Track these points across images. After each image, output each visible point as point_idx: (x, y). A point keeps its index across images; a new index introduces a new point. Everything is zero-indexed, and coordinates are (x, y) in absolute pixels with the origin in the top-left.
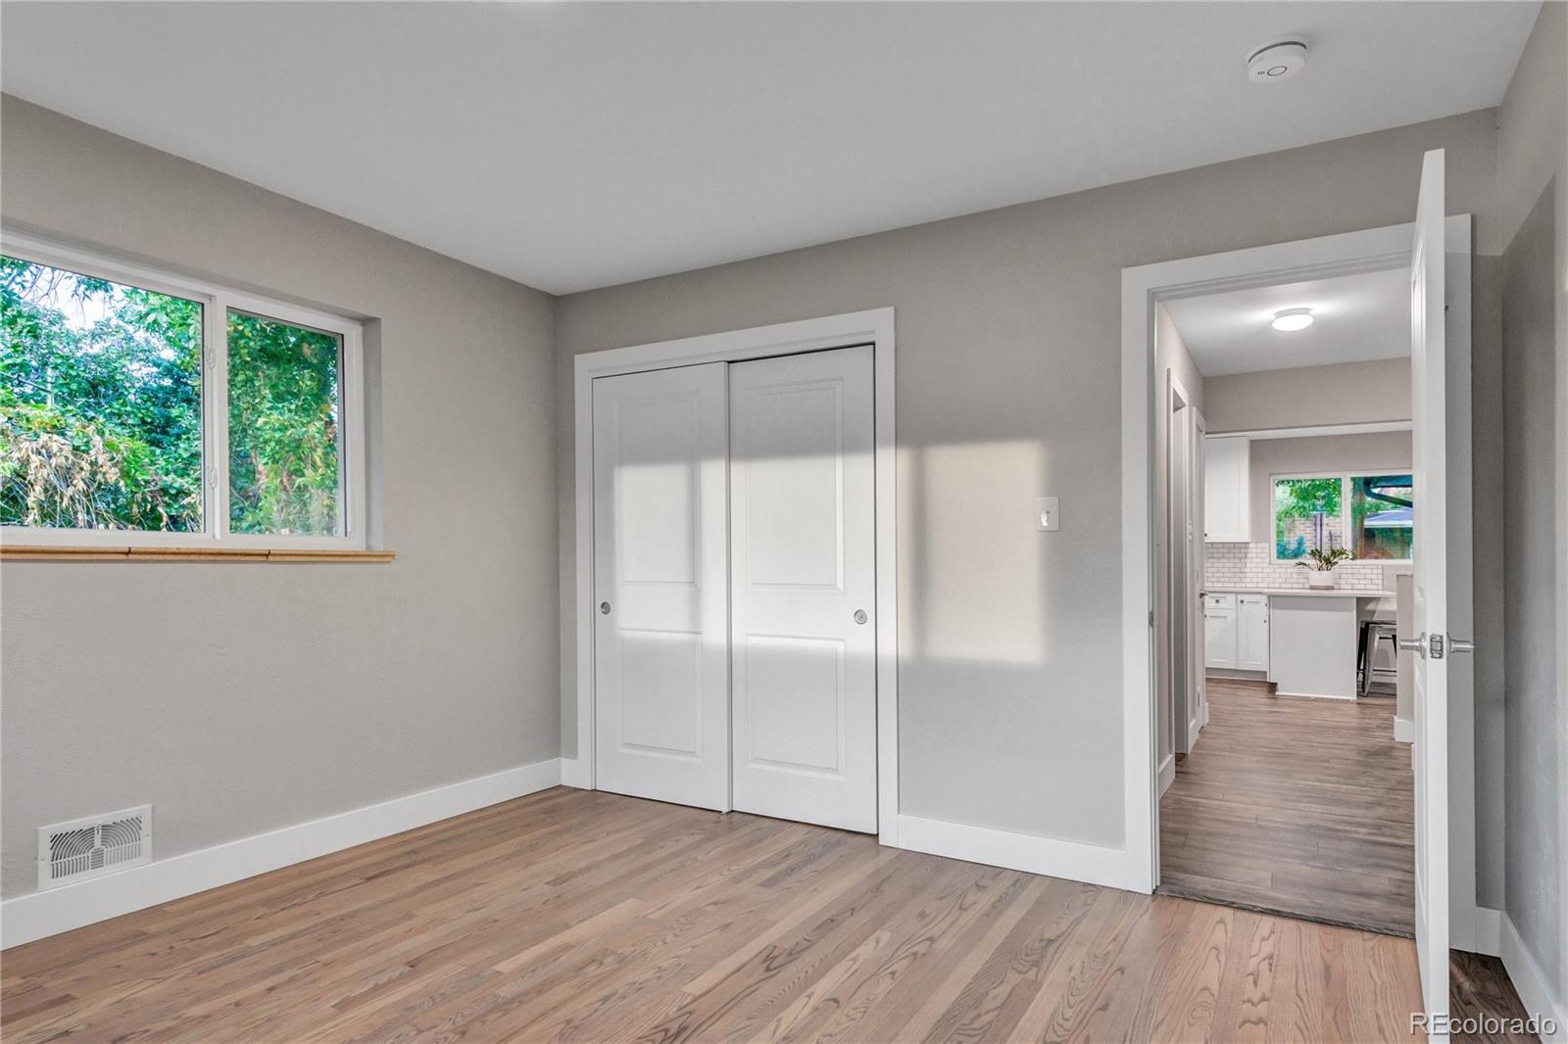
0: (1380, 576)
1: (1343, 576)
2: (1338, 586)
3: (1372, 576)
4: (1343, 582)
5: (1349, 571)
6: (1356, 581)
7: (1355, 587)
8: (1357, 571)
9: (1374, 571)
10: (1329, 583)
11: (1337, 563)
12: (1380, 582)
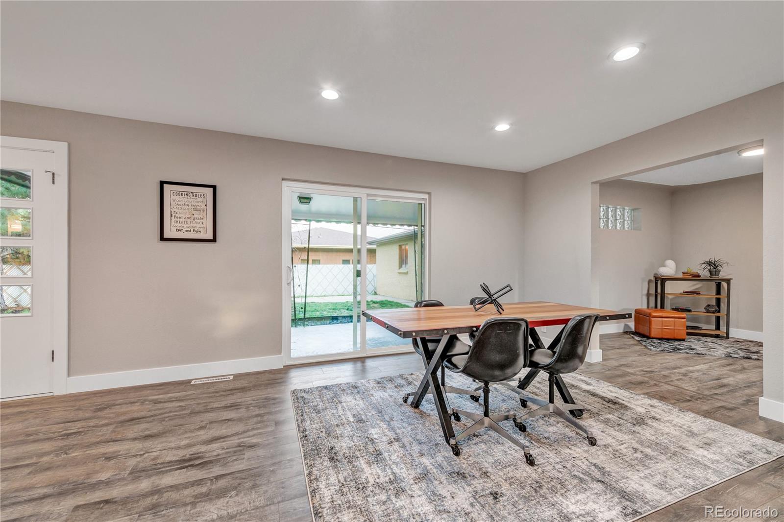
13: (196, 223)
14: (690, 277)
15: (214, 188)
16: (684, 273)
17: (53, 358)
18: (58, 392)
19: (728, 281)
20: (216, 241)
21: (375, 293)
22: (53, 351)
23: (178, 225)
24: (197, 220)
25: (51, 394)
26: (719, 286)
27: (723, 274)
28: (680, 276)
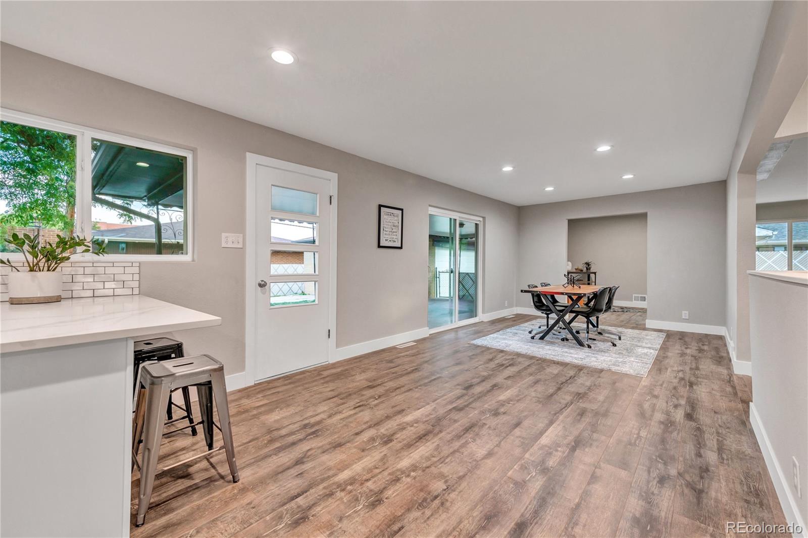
0: (136, 277)
1: (79, 278)
2: (69, 294)
3: (124, 277)
4: (77, 287)
5: (88, 271)
6: (100, 285)
7: (97, 293)
8: (101, 270)
9: (128, 270)
10: (50, 292)
11: (68, 258)
12: (136, 284)
13: (394, 235)
14: (579, 271)
15: (402, 210)
16: (576, 269)
17: (329, 335)
18: (332, 360)
19: (595, 273)
20: (402, 248)
21: (303, 293)
22: (329, 330)
23: (386, 236)
24: (394, 233)
25: (327, 363)
26: (589, 276)
27: (592, 270)
28: (574, 271)
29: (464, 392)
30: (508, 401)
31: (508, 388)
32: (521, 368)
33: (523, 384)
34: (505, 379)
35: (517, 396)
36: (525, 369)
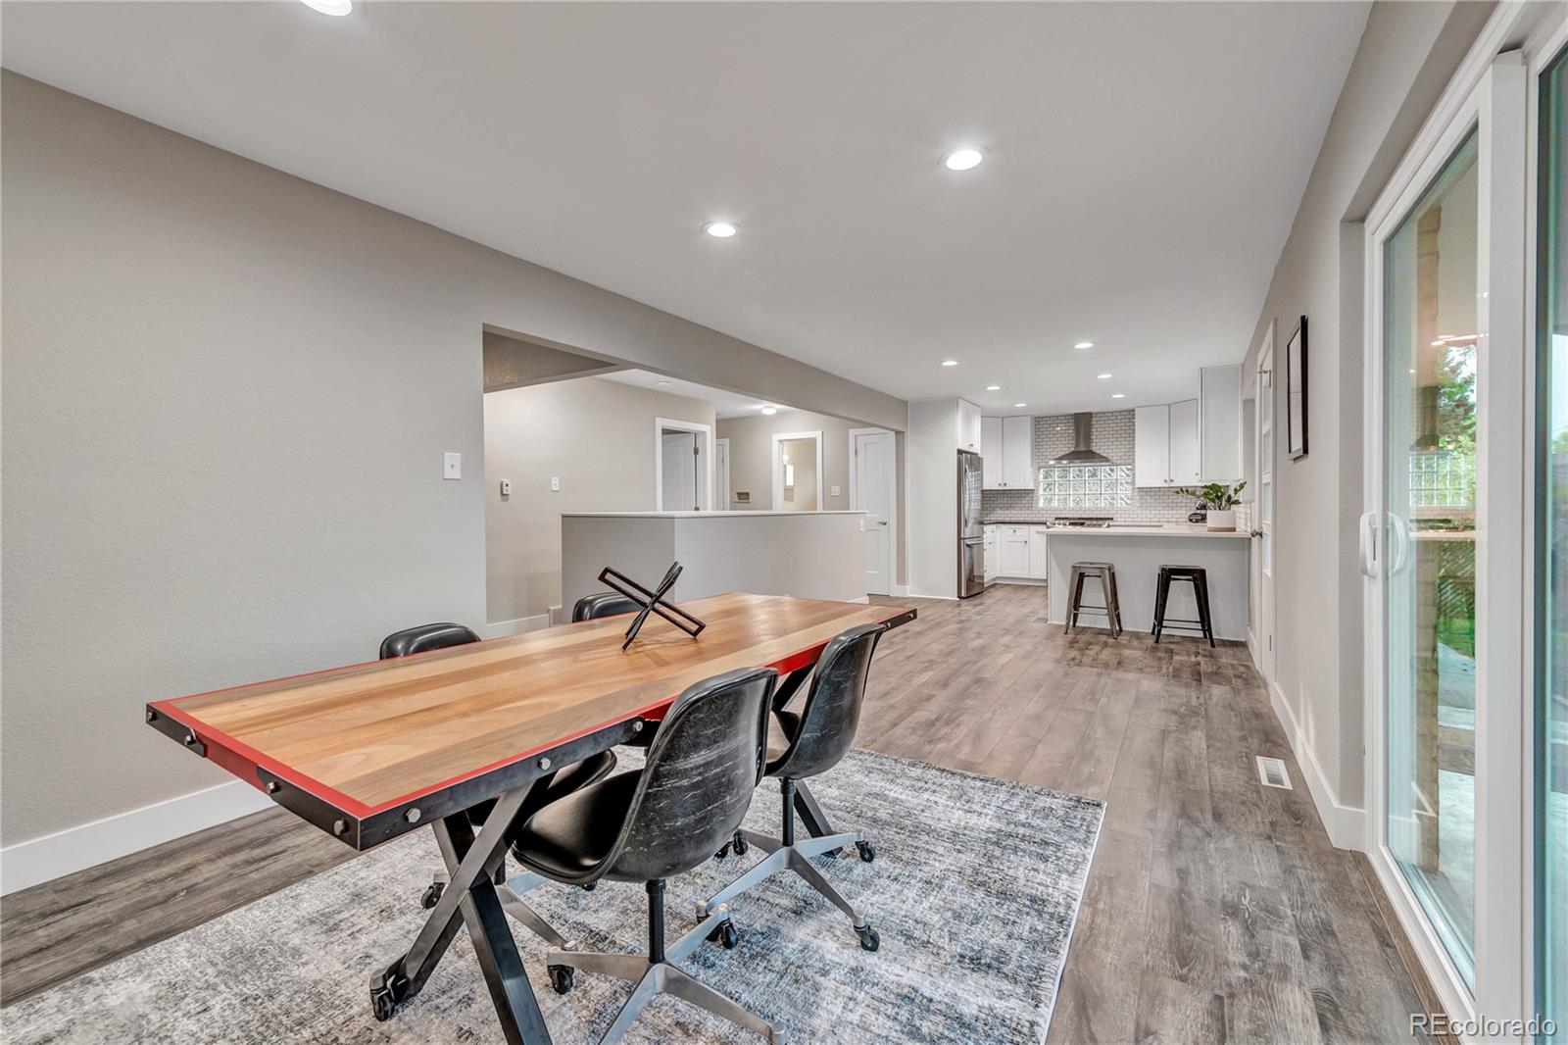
29: (979, 676)
30: (921, 672)
31: (926, 684)
32: (910, 719)
33: (906, 690)
34: (935, 696)
35: (912, 676)
36: (902, 718)
